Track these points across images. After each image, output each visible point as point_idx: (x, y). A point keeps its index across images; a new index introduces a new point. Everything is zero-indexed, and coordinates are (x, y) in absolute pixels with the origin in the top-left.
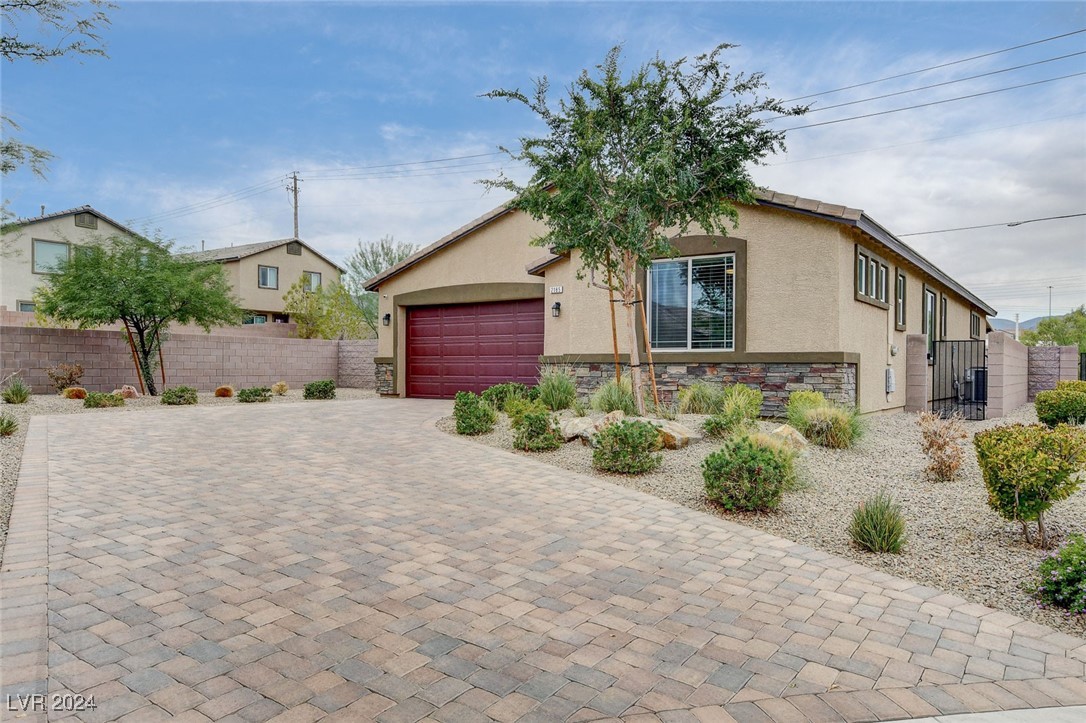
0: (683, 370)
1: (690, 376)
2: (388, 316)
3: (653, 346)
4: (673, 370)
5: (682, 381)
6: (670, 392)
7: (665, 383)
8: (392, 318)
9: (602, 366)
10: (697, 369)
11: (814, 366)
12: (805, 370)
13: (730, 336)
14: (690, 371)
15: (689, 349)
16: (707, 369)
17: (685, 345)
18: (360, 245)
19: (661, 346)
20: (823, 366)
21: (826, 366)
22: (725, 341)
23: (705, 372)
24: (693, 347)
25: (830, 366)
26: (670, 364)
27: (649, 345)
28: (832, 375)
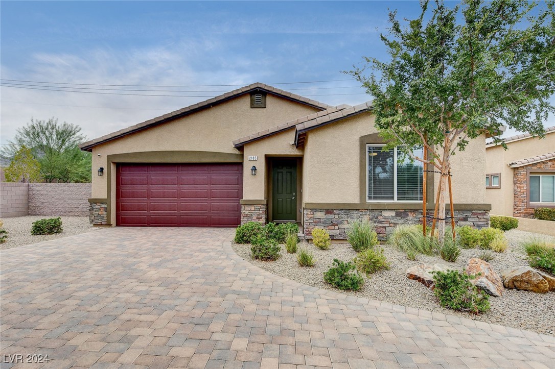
0: (393, 214)
1: (397, 218)
2: (102, 169)
3: (370, 198)
4: (387, 214)
5: (392, 221)
6: (385, 227)
7: (381, 222)
8: (105, 170)
9: (335, 211)
10: (402, 214)
11: (474, 211)
12: (469, 214)
13: (421, 193)
14: (398, 214)
15: (396, 201)
16: (409, 213)
17: (393, 198)
18: (32, 120)
19: (375, 198)
20: (479, 212)
21: (481, 212)
22: (419, 196)
23: (407, 215)
24: (398, 199)
25: (483, 212)
26: (385, 210)
27: (367, 198)
28: (485, 217)
